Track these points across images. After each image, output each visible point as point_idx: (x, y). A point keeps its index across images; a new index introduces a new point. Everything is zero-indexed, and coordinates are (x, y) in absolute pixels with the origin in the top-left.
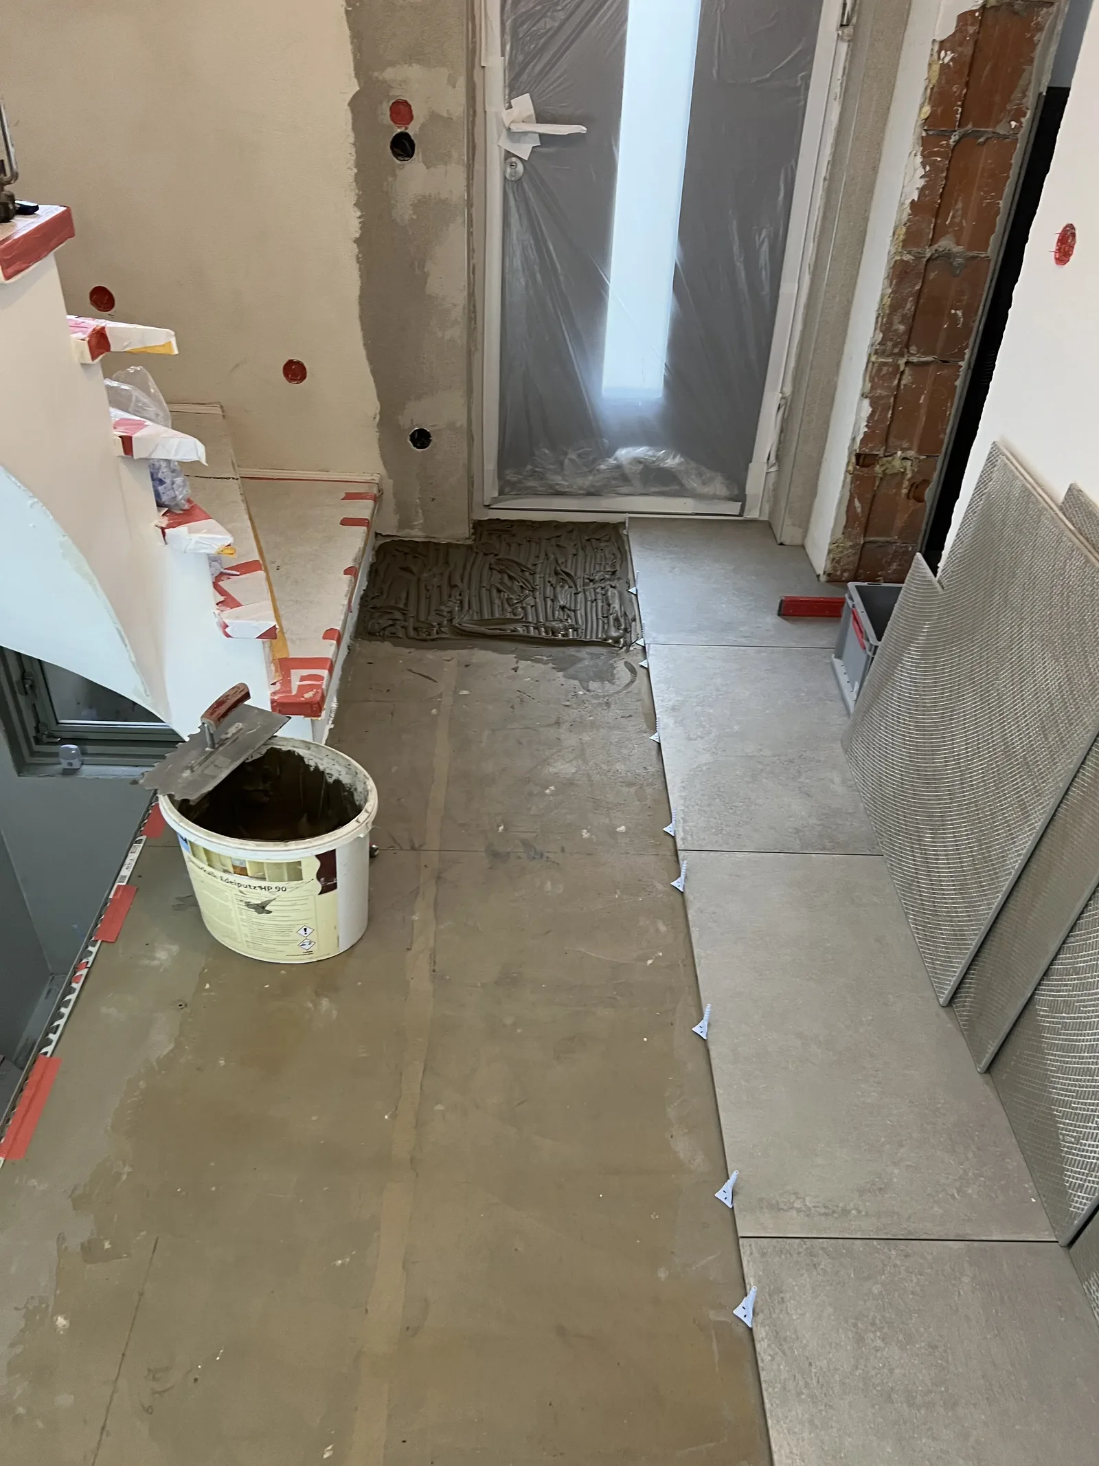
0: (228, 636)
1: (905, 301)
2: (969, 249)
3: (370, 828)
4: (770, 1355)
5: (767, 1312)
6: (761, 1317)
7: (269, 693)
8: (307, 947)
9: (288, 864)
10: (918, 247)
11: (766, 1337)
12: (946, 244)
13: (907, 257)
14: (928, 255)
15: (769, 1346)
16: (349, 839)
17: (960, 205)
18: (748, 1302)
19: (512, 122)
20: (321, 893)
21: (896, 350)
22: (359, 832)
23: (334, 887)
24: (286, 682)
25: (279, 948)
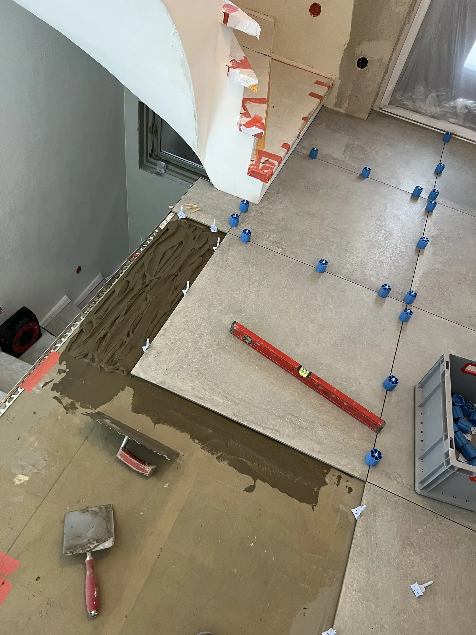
0: (241, 130)
4: (360, 534)
5: (366, 517)
6: (362, 518)
7: (249, 164)
11: (362, 526)
15: (362, 531)
18: (360, 509)
24: (258, 161)
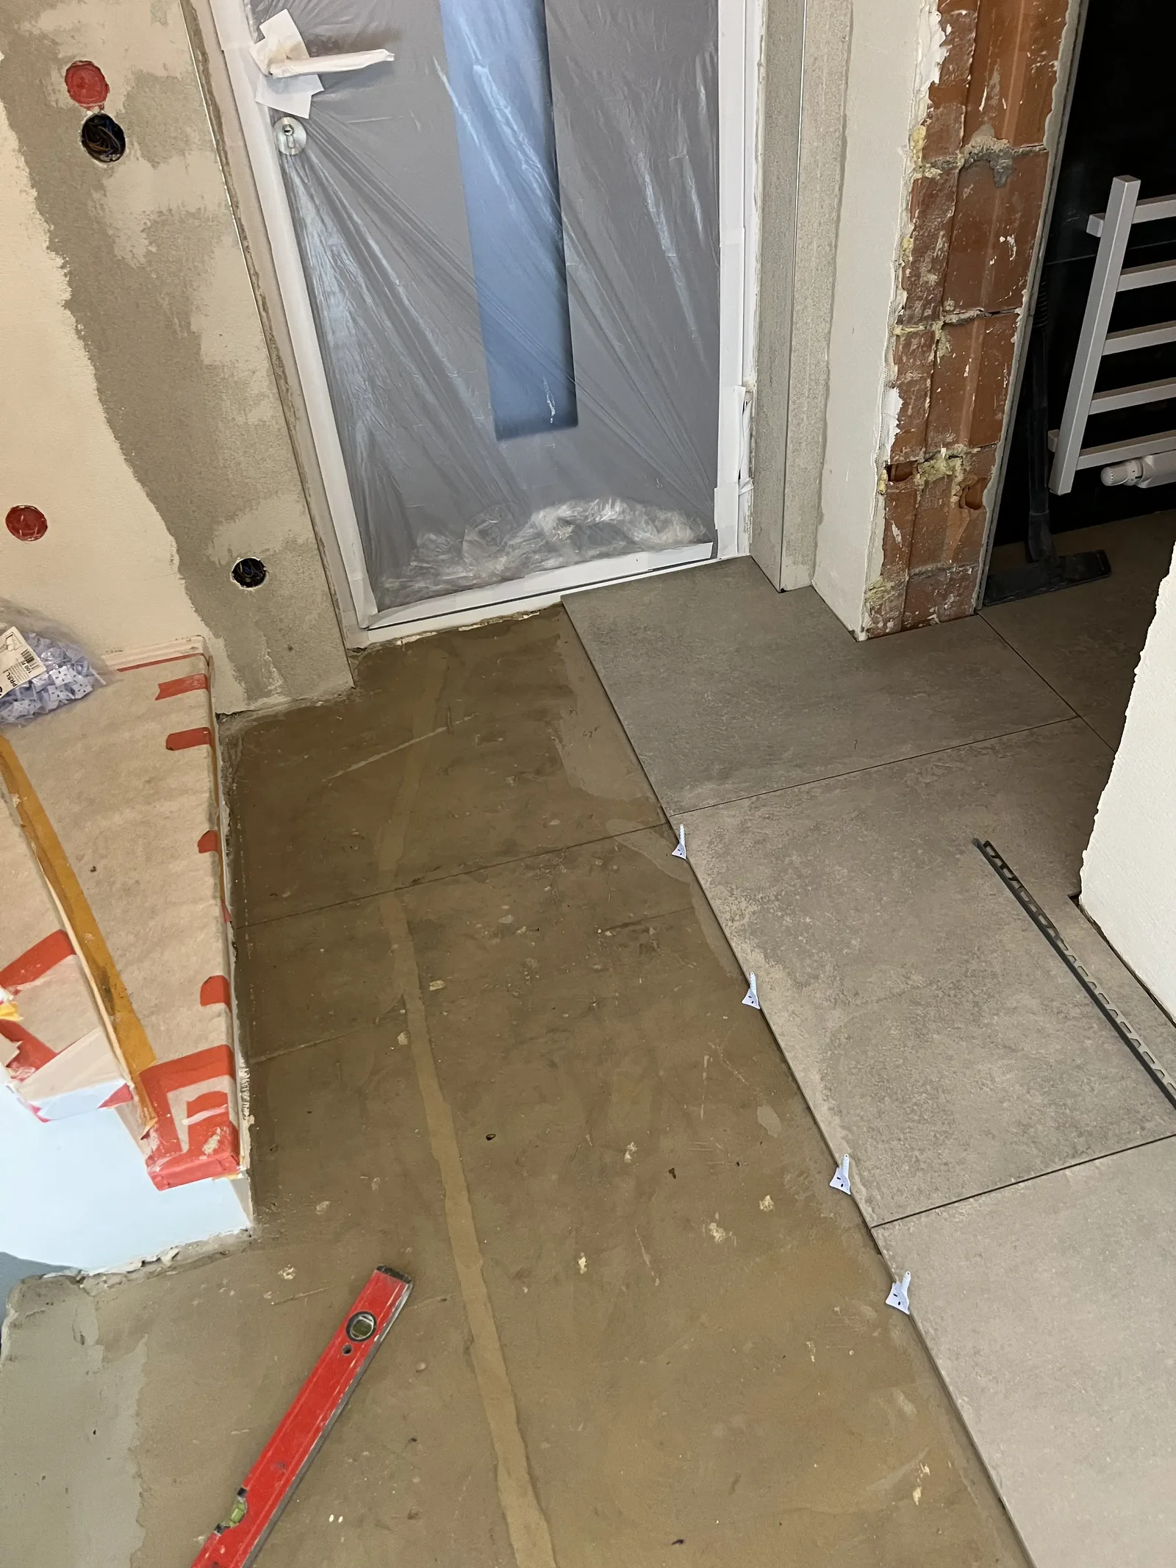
0: (44, 1121)
1: (934, 237)
2: (1017, 143)
10: (945, 154)
12: (983, 140)
13: (932, 173)
14: (960, 164)
17: (996, 78)
19: (270, 63)
21: (929, 312)
24: (166, 1126)
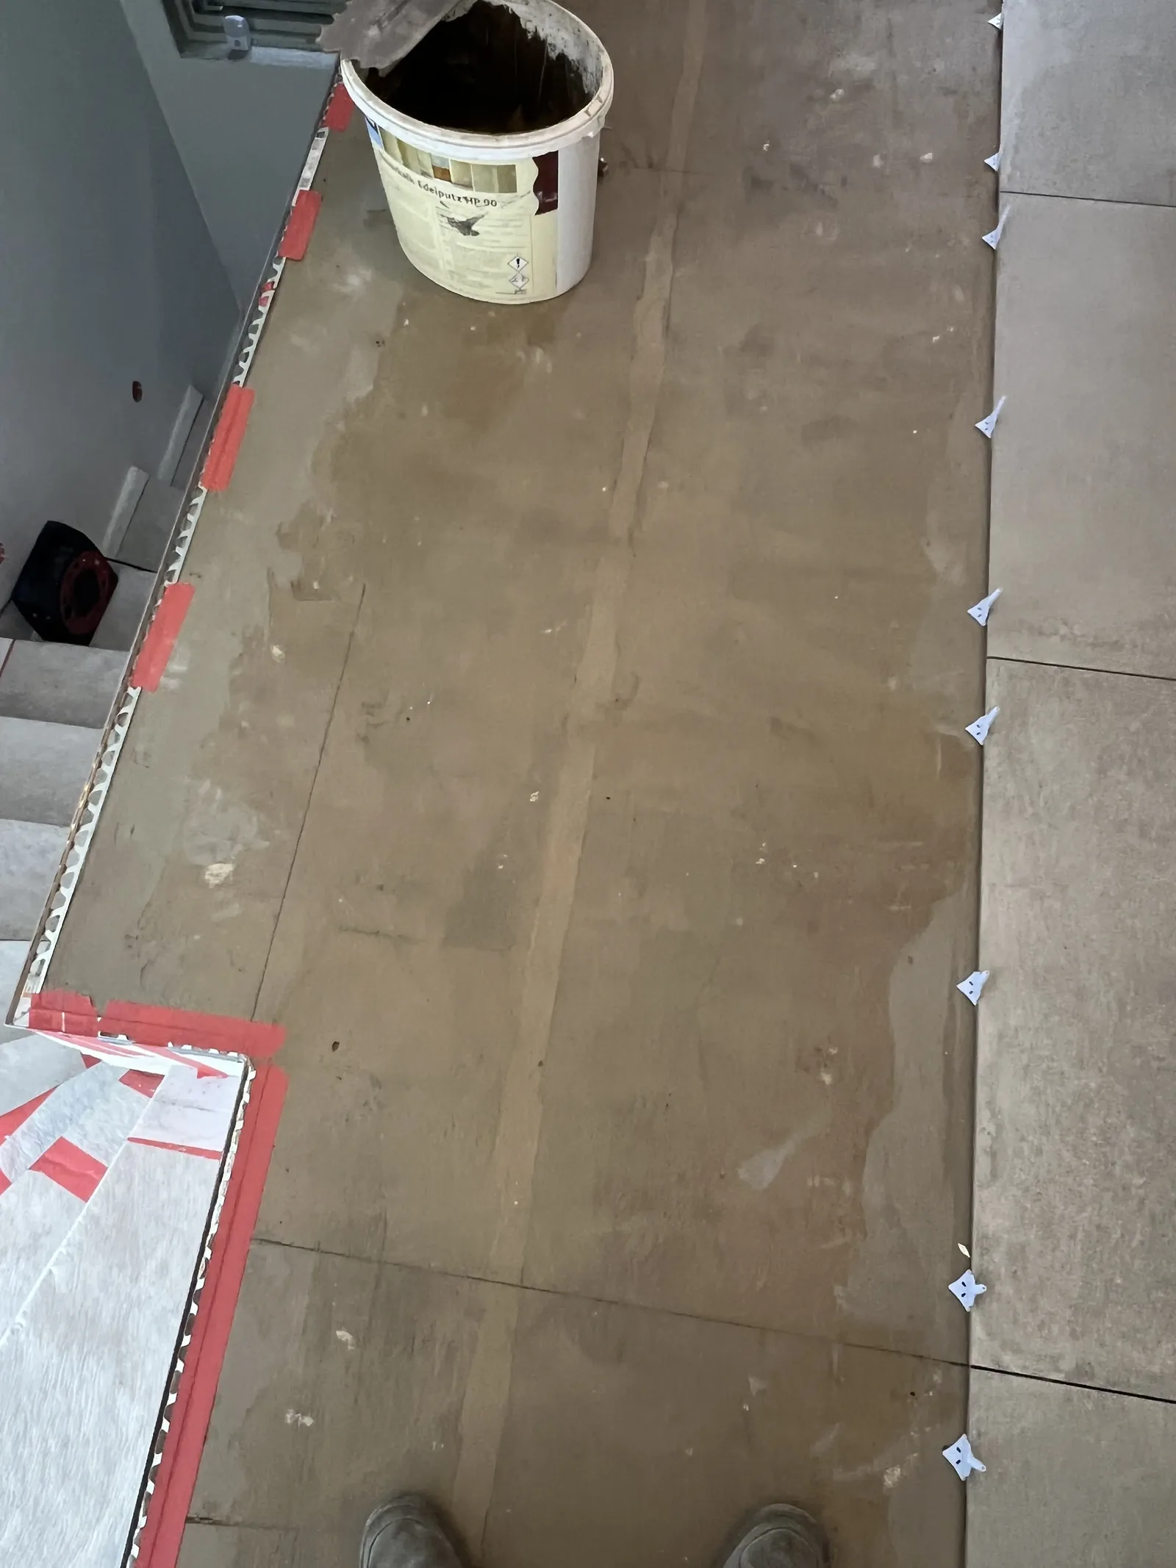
3: (603, 125)
4: (997, 773)
5: (1004, 731)
8: (520, 283)
9: (499, 167)
11: (997, 755)
15: (999, 764)
16: (574, 138)
18: (985, 721)
20: (538, 212)
22: (588, 129)
23: (553, 206)
25: (488, 282)
